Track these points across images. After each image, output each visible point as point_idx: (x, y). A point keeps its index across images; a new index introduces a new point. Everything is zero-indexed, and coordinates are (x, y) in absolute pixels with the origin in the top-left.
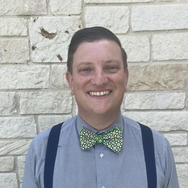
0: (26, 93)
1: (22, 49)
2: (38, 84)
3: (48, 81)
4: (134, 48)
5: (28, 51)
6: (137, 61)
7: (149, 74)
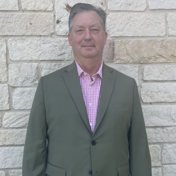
0: (49, 64)
1: (47, 23)
2: (61, 56)
3: (70, 53)
4: (152, 24)
5: (53, 24)
6: (154, 36)
7: (166, 47)
